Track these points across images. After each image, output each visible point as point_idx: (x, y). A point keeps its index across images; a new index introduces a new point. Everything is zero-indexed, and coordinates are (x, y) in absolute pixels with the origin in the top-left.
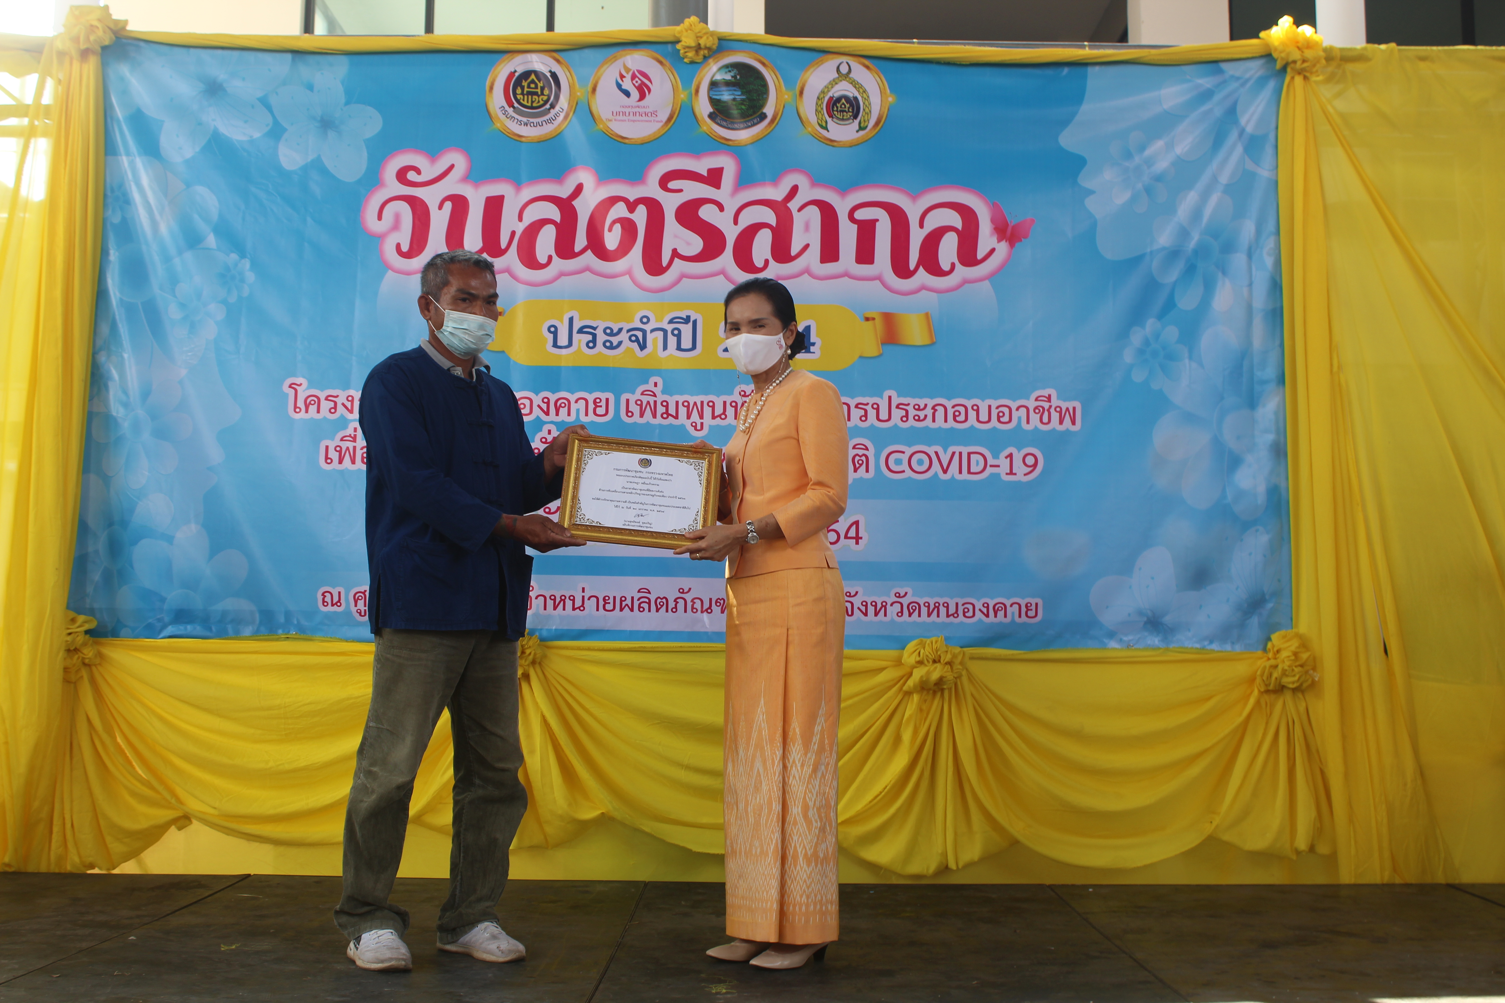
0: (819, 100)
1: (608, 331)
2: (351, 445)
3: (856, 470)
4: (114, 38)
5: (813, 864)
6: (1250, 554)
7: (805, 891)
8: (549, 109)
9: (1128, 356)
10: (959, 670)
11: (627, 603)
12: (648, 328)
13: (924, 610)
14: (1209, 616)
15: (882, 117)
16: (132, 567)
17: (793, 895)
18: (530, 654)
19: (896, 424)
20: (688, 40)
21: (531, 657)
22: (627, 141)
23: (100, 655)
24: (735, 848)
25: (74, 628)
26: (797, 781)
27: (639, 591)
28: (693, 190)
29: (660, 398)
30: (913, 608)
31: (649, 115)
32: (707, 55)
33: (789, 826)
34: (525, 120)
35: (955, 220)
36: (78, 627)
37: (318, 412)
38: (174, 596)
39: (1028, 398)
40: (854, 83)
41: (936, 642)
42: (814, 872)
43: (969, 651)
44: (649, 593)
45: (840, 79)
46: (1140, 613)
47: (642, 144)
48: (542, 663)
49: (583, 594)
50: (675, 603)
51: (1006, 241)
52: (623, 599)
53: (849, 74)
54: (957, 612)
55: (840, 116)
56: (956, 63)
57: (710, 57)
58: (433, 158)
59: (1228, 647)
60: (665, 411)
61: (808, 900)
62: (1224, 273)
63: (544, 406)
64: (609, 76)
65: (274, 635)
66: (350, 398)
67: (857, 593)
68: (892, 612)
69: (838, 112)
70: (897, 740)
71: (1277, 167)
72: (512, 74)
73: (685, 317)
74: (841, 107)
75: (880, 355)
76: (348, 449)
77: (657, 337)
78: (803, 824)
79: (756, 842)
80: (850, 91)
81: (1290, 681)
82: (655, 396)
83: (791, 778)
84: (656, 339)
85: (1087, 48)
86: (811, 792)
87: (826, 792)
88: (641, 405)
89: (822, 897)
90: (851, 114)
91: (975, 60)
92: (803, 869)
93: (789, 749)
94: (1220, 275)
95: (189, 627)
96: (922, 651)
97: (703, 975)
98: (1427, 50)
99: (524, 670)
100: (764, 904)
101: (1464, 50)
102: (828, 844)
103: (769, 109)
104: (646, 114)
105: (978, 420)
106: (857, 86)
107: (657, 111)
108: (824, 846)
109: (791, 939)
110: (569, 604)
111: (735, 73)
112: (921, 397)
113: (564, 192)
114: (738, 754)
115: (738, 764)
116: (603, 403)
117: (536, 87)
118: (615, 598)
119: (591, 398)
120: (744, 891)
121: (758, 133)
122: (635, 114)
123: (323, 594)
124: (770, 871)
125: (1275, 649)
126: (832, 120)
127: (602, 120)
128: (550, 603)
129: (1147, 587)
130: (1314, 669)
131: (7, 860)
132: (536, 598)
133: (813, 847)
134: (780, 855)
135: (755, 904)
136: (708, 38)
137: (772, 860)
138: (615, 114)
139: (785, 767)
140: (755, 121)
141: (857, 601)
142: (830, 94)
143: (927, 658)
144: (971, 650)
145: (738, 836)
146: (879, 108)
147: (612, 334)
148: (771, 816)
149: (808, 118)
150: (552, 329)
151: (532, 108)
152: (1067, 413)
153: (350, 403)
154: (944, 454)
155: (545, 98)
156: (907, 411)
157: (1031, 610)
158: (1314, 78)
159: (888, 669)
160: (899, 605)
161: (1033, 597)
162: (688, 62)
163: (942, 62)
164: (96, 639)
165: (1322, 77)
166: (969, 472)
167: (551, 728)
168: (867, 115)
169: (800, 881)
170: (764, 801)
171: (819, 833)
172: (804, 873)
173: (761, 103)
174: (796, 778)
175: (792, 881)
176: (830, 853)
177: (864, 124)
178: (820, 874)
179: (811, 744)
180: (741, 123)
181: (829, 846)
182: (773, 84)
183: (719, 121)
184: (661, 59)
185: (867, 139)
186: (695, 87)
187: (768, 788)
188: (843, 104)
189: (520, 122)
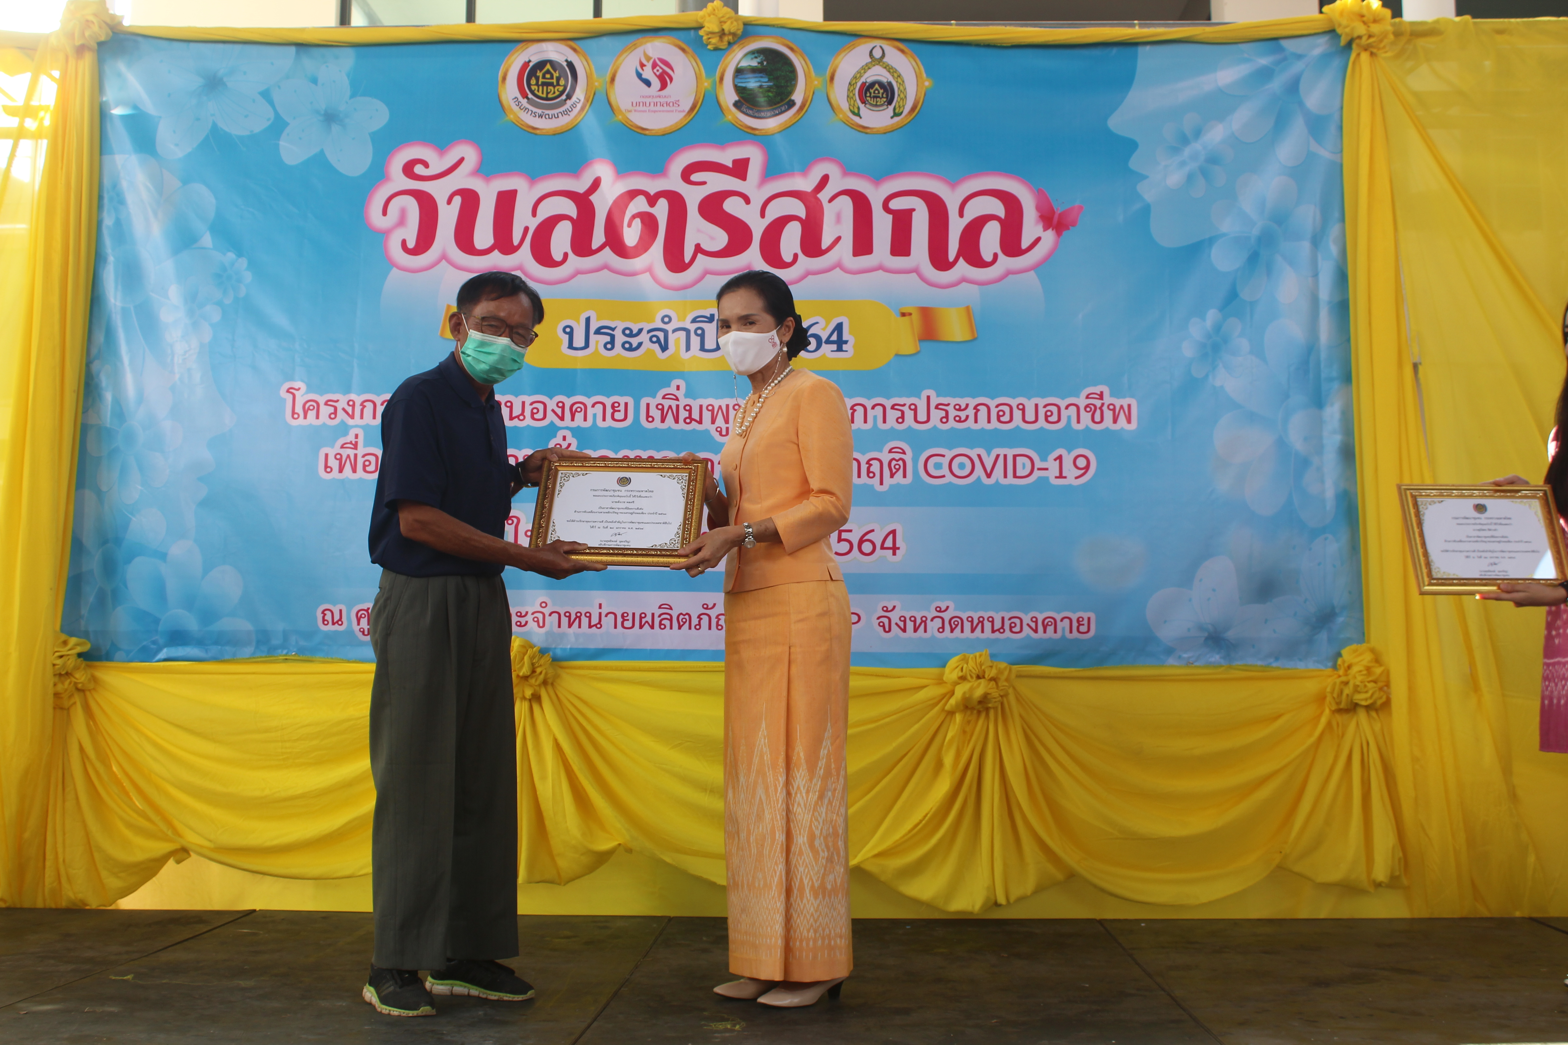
0: (851, 85)
1: (627, 332)
2: (352, 452)
3: (892, 476)
4: (111, 34)
5: (821, 896)
6: (1319, 564)
7: (812, 926)
8: (566, 100)
9: (1188, 350)
10: (1005, 688)
11: (647, 620)
12: (669, 328)
13: (967, 626)
14: (1275, 632)
15: (918, 103)
16: (126, 587)
17: (800, 931)
18: (541, 673)
19: (935, 426)
20: (711, 26)
21: (542, 677)
22: (647, 132)
23: (94, 679)
24: (737, 880)
25: (64, 651)
26: (802, 809)
27: (660, 607)
28: (717, 182)
29: (682, 402)
30: (956, 624)
31: (671, 104)
32: (732, 41)
33: (795, 856)
34: (539, 111)
35: (997, 208)
36: (70, 650)
37: (317, 417)
38: (169, 617)
39: (1078, 396)
40: (888, 68)
41: (980, 656)
42: (822, 905)
43: (1015, 668)
44: (671, 609)
45: (873, 63)
46: (1201, 628)
47: (664, 135)
48: (555, 684)
49: (600, 611)
50: (698, 619)
51: (1053, 230)
52: (643, 615)
53: (883, 58)
54: (1002, 627)
55: (874, 101)
56: (996, 44)
57: (735, 43)
58: (442, 151)
59: (1294, 664)
60: (688, 416)
61: (815, 935)
62: (1289, 262)
63: (559, 411)
64: (628, 65)
65: (272, 656)
66: (351, 403)
67: (894, 607)
68: (933, 628)
69: (871, 98)
70: (939, 765)
71: (1341, 148)
72: (526, 64)
73: (709, 316)
74: (874, 93)
75: (918, 353)
76: (348, 456)
77: (679, 338)
78: (809, 855)
79: (759, 874)
80: (884, 76)
81: (1361, 698)
82: (677, 399)
83: (796, 806)
84: (678, 339)
85: (1137, 27)
86: (817, 820)
87: (833, 820)
88: (662, 410)
90: (885, 100)
91: (1016, 42)
92: (810, 902)
93: (792, 774)
94: (1284, 264)
95: (185, 650)
96: (965, 666)
97: (706, 1013)
98: (1505, 22)
99: (535, 690)
100: (768, 940)
101: (1544, 22)
102: (836, 874)
103: (798, 96)
104: (668, 104)
105: (1024, 420)
106: (891, 71)
107: (679, 100)
108: (831, 877)
109: (797, 976)
110: (585, 621)
111: (762, 59)
112: (962, 397)
113: (580, 186)
114: (738, 781)
115: (739, 791)
116: (622, 408)
117: (552, 78)
118: (634, 614)
119: (608, 402)
120: (747, 926)
121: (786, 121)
122: (656, 104)
123: (323, 612)
124: (774, 904)
125: (1346, 665)
126: (865, 106)
127: (620, 111)
128: (565, 621)
129: (1209, 599)
130: (1388, 685)
132: (550, 615)
133: (820, 879)
134: (785, 887)
135: (759, 941)
136: (732, 23)
137: (776, 893)
138: (635, 104)
139: (789, 794)
140: (783, 109)
141: (895, 616)
142: (863, 80)
143: (971, 673)
144: (1019, 667)
145: (739, 867)
146: (915, 94)
147: (631, 335)
148: (775, 847)
149: (839, 105)
150: (568, 330)
151: (547, 99)
152: (1122, 411)
153: (351, 408)
154: (987, 456)
155: (561, 89)
156: (947, 412)
157: (1083, 625)
158: (1382, 55)
159: (928, 687)
160: (940, 620)
161: (1085, 611)
162: (712, 49)
163: (982, 44)
164: (89, 663)
165: (1389, 54)
166: (1015, 476)
167: (564, 754)
168: (902, 100)
169: (807, 915)
170: (767, 831)
171: (826, 863)
172: (811, 906)
173: (789, 90)
174: (800, 806)
175: (799, 915)
176: (838, 884)
177: (899, 110)
178: (828, 907)
179: (817, 769)
180: (768, 111)
181: (837, 877)
182: (802, 70)
183: (745, 110)
184: (684, 46)
185: (902, 125)
186: (720, 75)
187: (771, 817)
188: (877, 89)
189: (534, 113)
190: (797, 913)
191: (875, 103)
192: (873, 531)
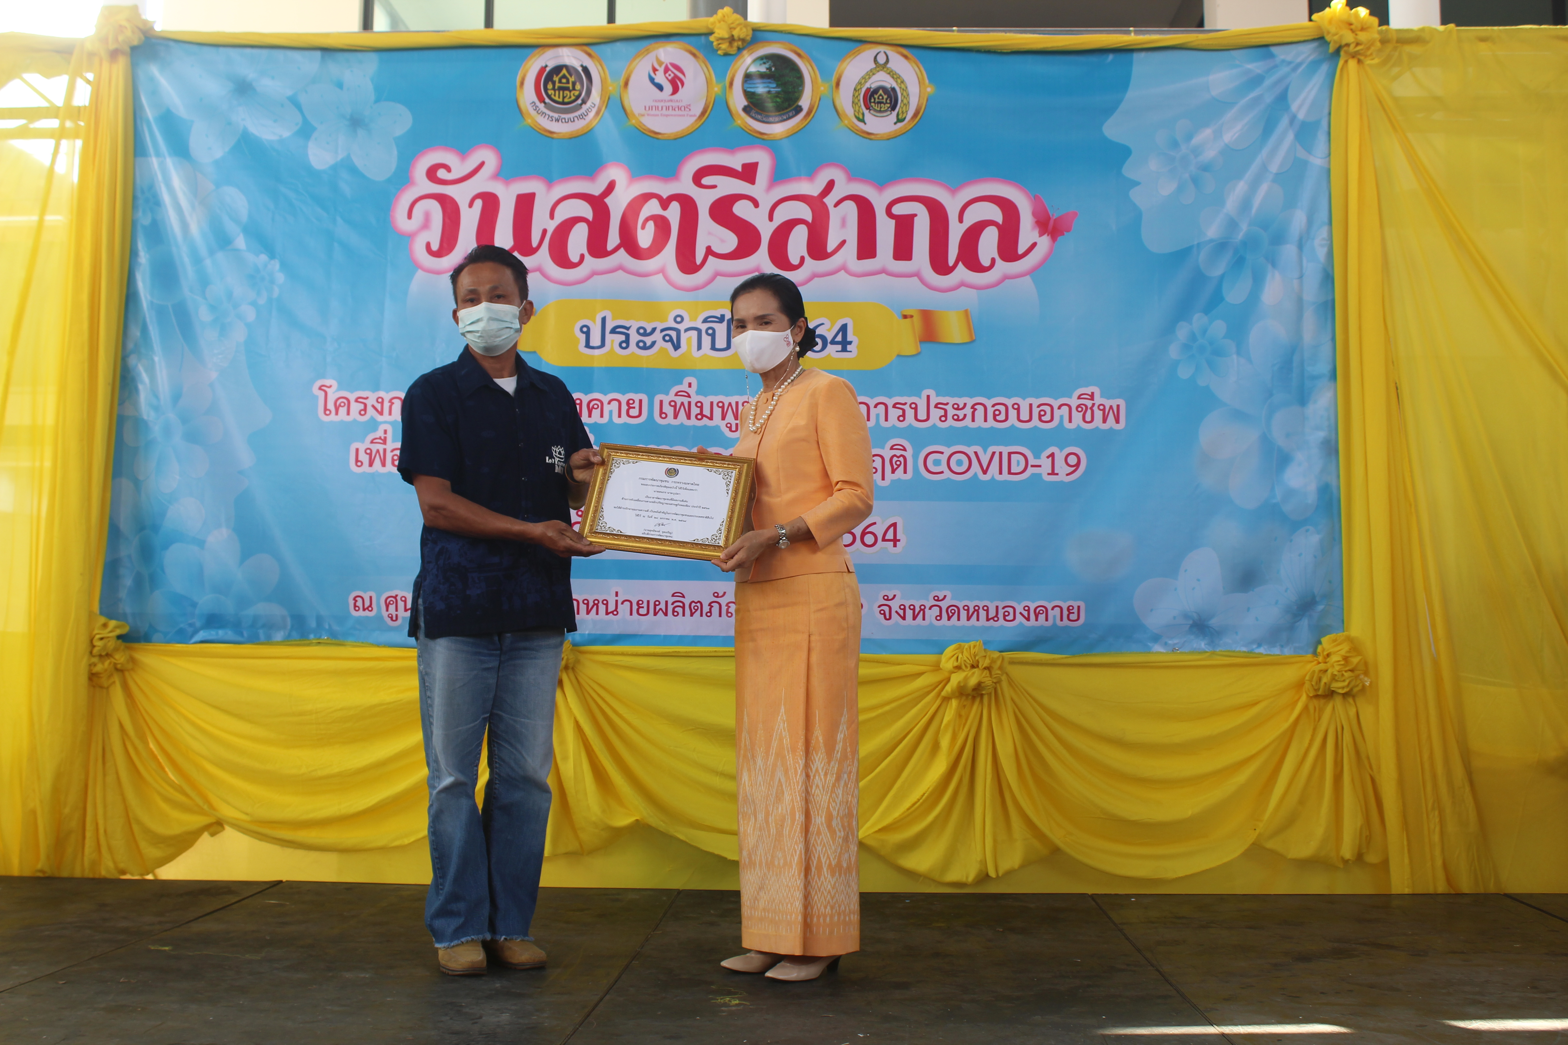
0: (856, 91)
1: (642, 331)
2: (381, 447)
3: (893, 471)
4: (143, 38)
5: (837, 874)
6: (1300, 555)
7: (829, 902)
8: (581, 105)
9: (1174, 351)
10: (998, 675)
11: (661, 607)
12: (682, 327)
13: (963, 614)
14: (1257, 619)
15: (921, 109)
16: (163, 572)
17: (817, 907)
19: (934, 424)
20: (721, 32)
22: (660, 136)
23: (133, 660)
24: (753, 858)
25: (105, 633)
26: (820, 790)
27: (673, 596)
28: (727, 186)
29: (694, 399)
30: (952, 612)
31: (683, 109)
32: (741, 47)
33: (813, 836)
34: (556, 115)
35: (995, 213)
36: (111, 632)
37: (348, 414)
38: (206, 601)
39: (1070, 397)
40: (891, 73)
41: (975, 646)
42: (838, 882)
43: (1009, 655)
44: (683, 597)
45: (878, 69)
46: (1186, 616)
47: (676, 139)
48: (575, 668)
49: (617, 598)
50: (709, 607)
51: (1048, 235)
52: (657, 603)
53: (887, 64)
54: (997, 616)
55: (878, 107)
56: (996, 50)
57: (744, 48)
58: (463, 156)
59: (1276, 651)
60: (699, 412)
61: (832, 911)
62: (1274, 265)
64: (641, 70)
65: (305, 641)
66: (380, 400)
67: (895, 596)
68: (931, 616)
69: (875, 104)
70: (935, 747)
71: (1329, 155)
72: (543, 69)
73: (719, 316)
74: (878, 98)
75: (919, 354)
76: (378, 451)
77: (691, 337)
78: (826, 834)
79: (779, 853)
80: (889, 82)
81: (1339, 686)
82: (689, 396)
83: (814, 787)
84: (689, 339)
85: (1133, 34)
86: (834, 801)
87: (848, 801)
88: (675, 406)
89: (845, 908)
90: (889, 105)
91: (1016, 48)
92: (828, 880)
93: (811, 758)
94: (1270, 266)
95: (221, 632)
96: (960, 656)
97: (713, 987)
98: (1488, 29)
101: (1526, 29)
102: (850, 852)
103: (805, 102)
104: (680, 108)
105: (1019, 419)
106: (895, 77)
107: (690, 105)
108: (846, 856)
109: (813, 951)
110: (602, 608)
111: (770, 65)
112: (960, 397)
113: (596, 189)
114: (755, 763)
115: (755, 771)
116: (637, 405)
117: (568, 82)
118: (648, 602)
119: (624, 399)
121: (793, 127)
122: (668, 108)
123: (355, 599)
124: (794, 882)
125: (1325, 653)
126: (869, 112)
127: (634, 115)
128: (583, 608)
129: (1193, 589)
130: (1366, 673)
131: (39, 866)
133: (837, 857)
134: (804, 866)
136: (741, 29)
137: (796, 871)
138: (647, 108)
139: (808, 776)
140: (791, 114)
141: (895, 605)
142: (867, 85)
143: (965, 663)
144: (1011, 654)
146: (917, 100)
147: (645, 334)
148: (795, 827)
149: (844, 111)
150: (585, 329)
151: (563, 103)
152: (1111, 411)
153: (380, 404)
154: (983, 454)
155: (577, 93)
156: (946, 411)
157: (1073, 613)
158: (1368, 62)
159: (926, 674)
160: (938, 608)
161: (1075, 600)
162: (722, 54)
163: (983, 50)
164: (128, 644)
165: (1376, 61)
166: (1010, 473)
167: (584, 734)
168: (905, 107)
169: (825, 892)
170: (787, 811)
171: (843, 843)
172: (828, 884)
173: (797, 95)
174: (819, 787)
175: (816, 892)
176: (853, 863)
177: (902, 116)
178: (844, 885)
179: (834, 752)
180: (776, 116)
181: (851, 856)
182: (809, 77)
183: (754, 115)
184: (694, 51)
185: (905, 131)
186: (730, 80)
187: (791, 798)
188: (881, 95)
189: (551, 118)
190: (815, 891)
191: (879, 109)
192: (875, 523)
